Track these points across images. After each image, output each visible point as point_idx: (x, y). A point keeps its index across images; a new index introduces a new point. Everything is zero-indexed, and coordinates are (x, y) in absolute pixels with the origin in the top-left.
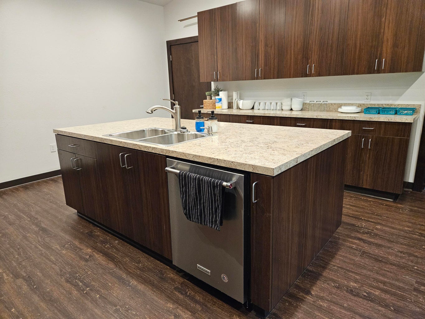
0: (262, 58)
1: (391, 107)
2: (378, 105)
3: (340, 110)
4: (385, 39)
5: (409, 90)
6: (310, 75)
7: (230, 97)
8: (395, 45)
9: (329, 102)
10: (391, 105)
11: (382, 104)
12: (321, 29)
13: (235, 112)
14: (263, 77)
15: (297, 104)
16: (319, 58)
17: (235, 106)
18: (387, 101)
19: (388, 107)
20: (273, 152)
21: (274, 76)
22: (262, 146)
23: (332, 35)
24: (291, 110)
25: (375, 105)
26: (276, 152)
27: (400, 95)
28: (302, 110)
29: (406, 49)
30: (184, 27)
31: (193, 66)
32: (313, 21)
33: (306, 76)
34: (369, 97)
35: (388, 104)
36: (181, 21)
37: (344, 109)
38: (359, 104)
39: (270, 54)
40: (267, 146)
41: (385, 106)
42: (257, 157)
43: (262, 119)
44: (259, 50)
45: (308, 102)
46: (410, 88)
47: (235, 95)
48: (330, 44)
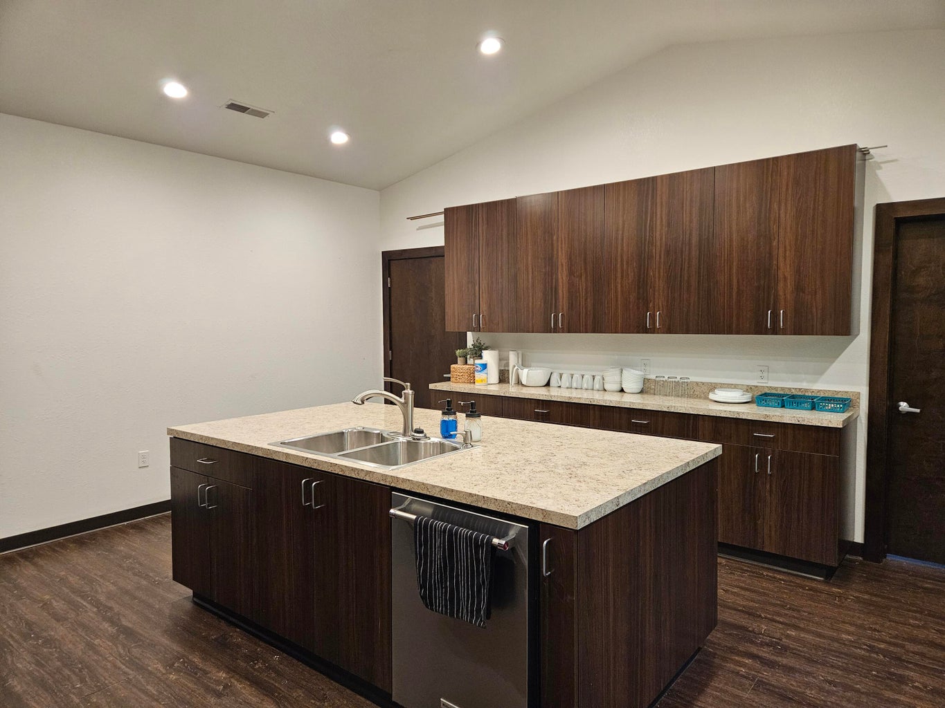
0: (563, 294)
1: (807, 394)
2: (783, 389)
3: (712, 396)
4: (781, 276)
5: (834, 364)
6: (652, 330)
7: (503, 360)
8: (799, 288)
9: (693, 379)
10: (806, 390)
11: (790, 389)
12: (668, 252)
13: (512, 390)
14: (565, 329)
15: (632, 381)
16: (668, 302)
17: (512, 379)
18: (799, 383)
19: (800, 394)
20: (577, 484)
21: (586, 329)
22: (561, 472)
23: (689, 263)
24: (622, 390)
25: (776, 388)
26: (583, 484)
27: (821, 373)
28: (642, 392)
29: (819, 296)
30: (418, 229)
31: (432, 299)
32: (652, 237)
33: (646, 331)
34: (765, 374)
35: (800, 389)
36: (412, 219)
37: (720, 395)
38: (748, 386)
39: (579, 288)
40: (569, 472)
41: (795, 393)
42: (550, 495)
43: (565, 409)
44: (557, 280)
45: (653, 377)
46: (837, 361)
47: (513, 358)
48: (686, 278)
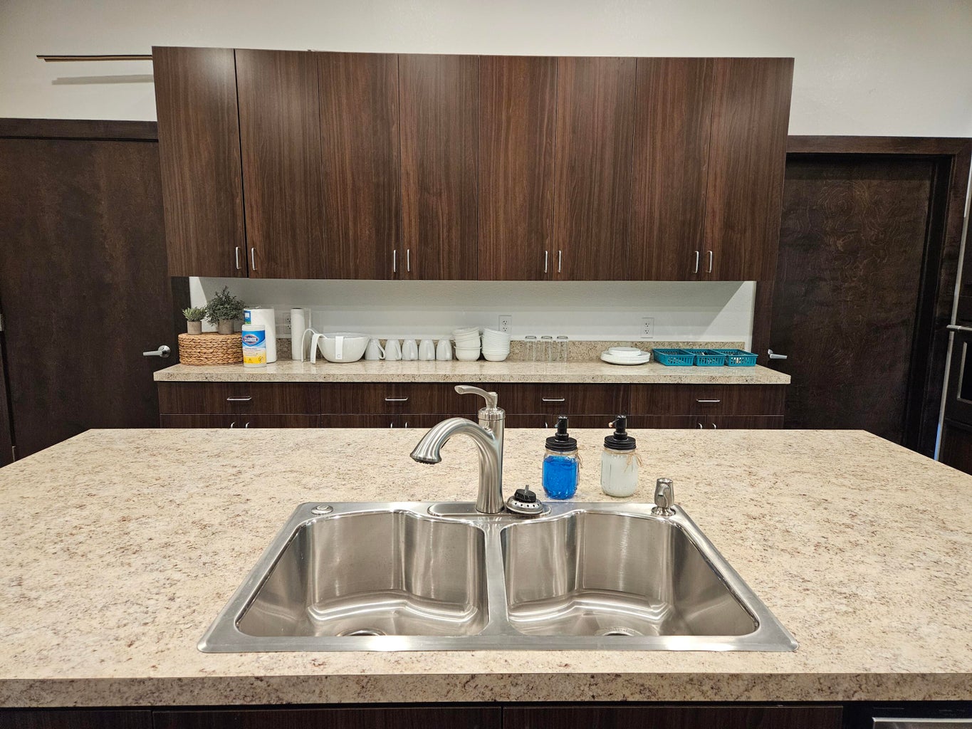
0: (410, 221)
1: (694, 348)
2: (670, 343)
3: (605, 357)
4: (709, 209)
5: (721, 313)
6: (550, 277)
8: (728, 226)
9: (572, 338)
10: (694, 343)
11: (677, 343)
12: (572, 169)
14: (415, 274)
15: (496, 347)
16: (571, 237)
18: (685, 336)
19: (688, 348)
21: (450, 273)
23: (600, 186)
24: (482, 358)
25: (663, 343)
27: (707, 323)
28: (508, 359)
30: (54, 83)
31: (101, 216)
32: (551, 145)
33: (540, 276)
34: (650, 327)
35: (688, 343)
36: (49, 59)
38: (633, 342)
39: (437, 212)
41: (683, 347)
43: (436, 393)
44: (398, 199)
45: (521, 338)
46: (724, 310)
48: (595, 205)
